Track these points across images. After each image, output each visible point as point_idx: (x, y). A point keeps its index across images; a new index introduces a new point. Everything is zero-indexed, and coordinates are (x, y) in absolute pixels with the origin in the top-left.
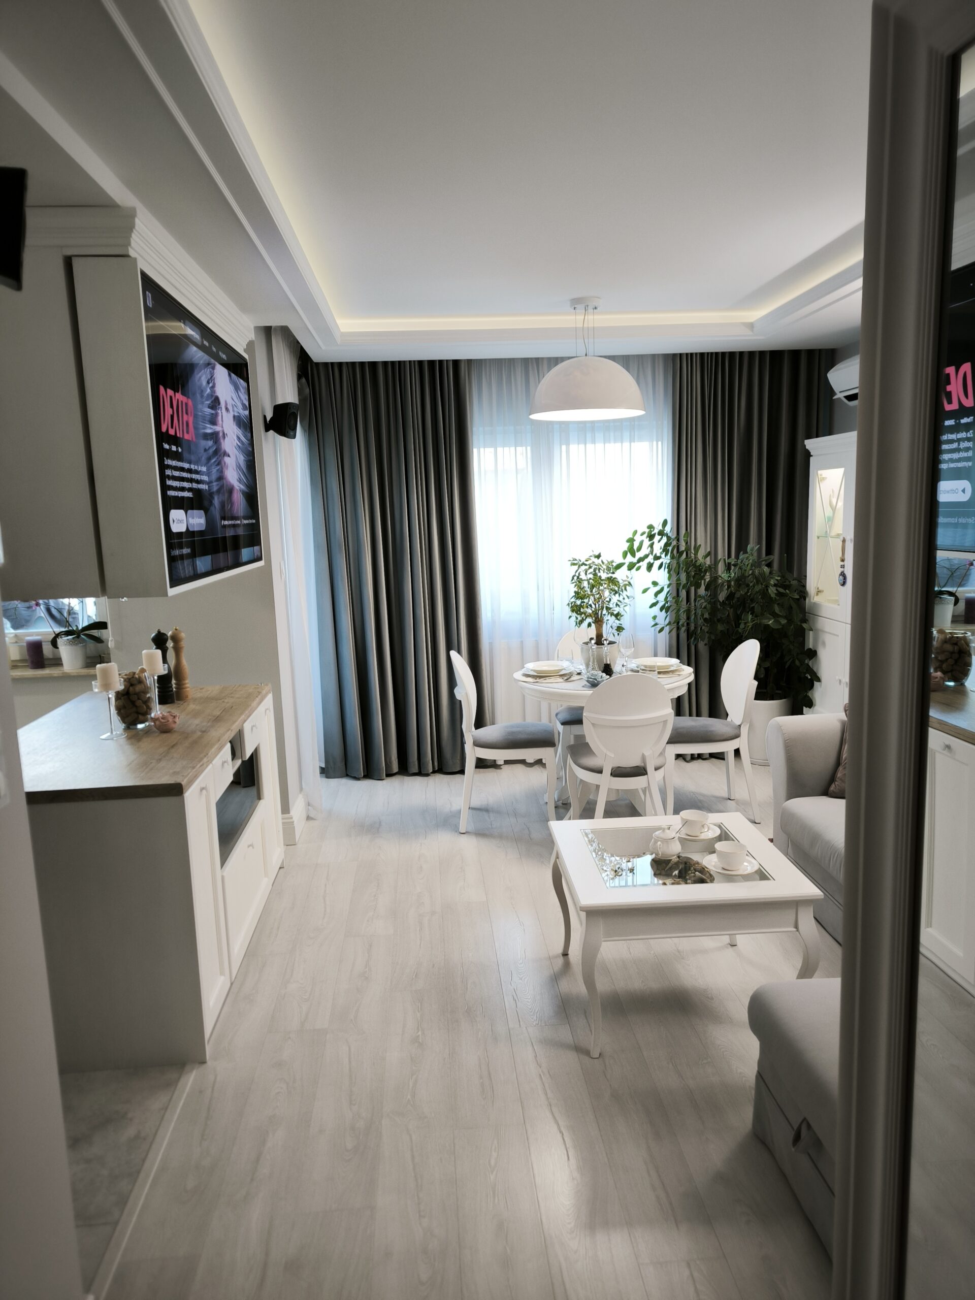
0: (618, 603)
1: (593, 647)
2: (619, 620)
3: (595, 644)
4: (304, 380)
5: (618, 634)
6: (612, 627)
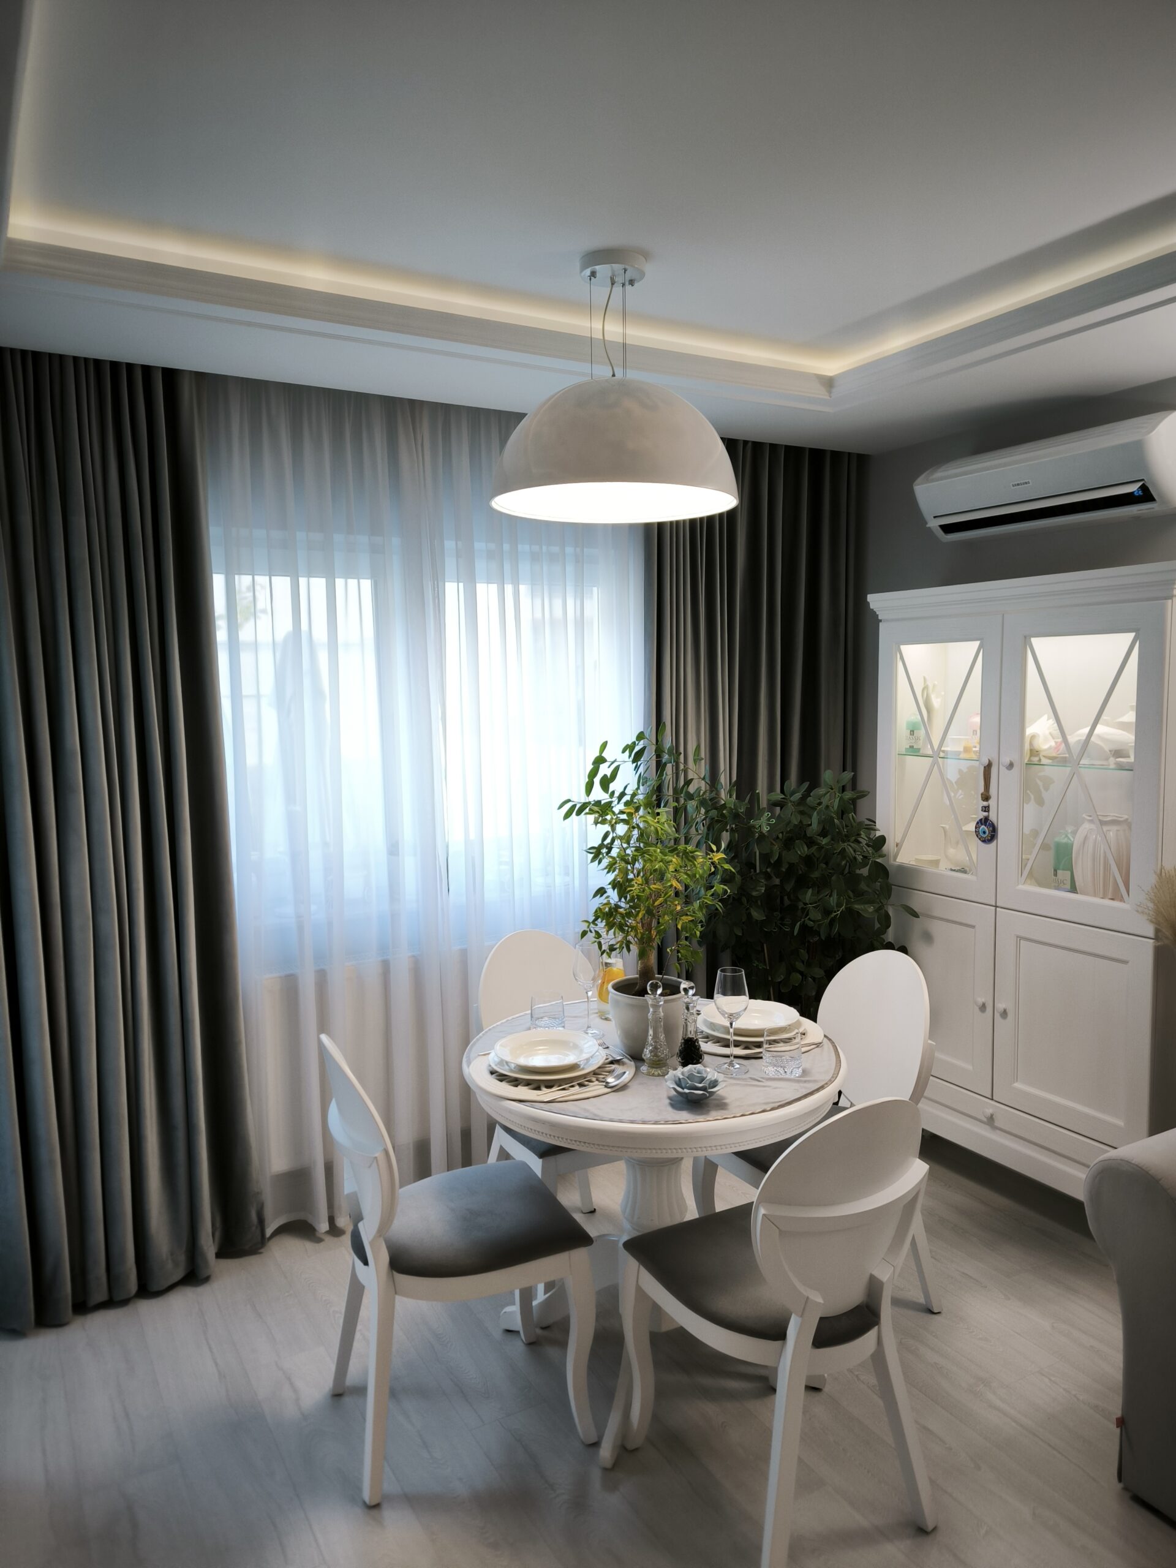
1: (659, 1004)
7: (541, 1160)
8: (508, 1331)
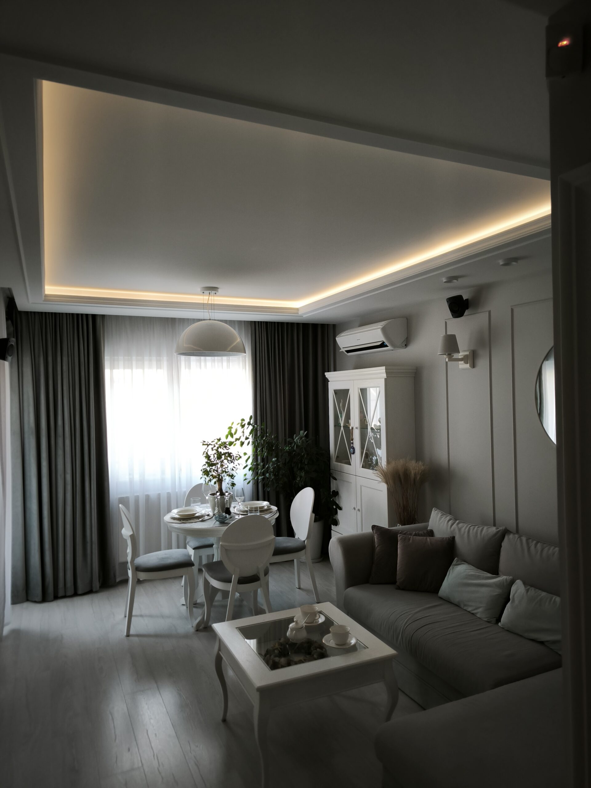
0: (234, 468)
1: (218, 497)
2: (233, 479)
3: (219, 495)
4: (10, 322)
5: (232, 488)
6: (228, 483)
7: (194, 550)
8: (183, 605)
